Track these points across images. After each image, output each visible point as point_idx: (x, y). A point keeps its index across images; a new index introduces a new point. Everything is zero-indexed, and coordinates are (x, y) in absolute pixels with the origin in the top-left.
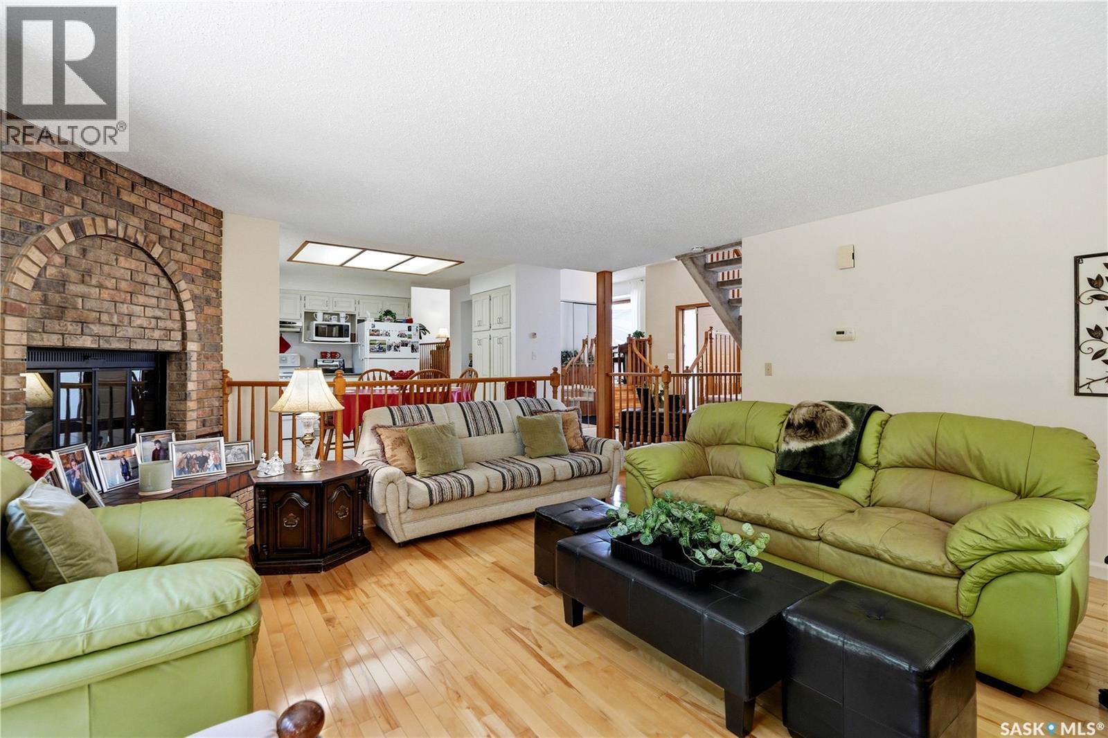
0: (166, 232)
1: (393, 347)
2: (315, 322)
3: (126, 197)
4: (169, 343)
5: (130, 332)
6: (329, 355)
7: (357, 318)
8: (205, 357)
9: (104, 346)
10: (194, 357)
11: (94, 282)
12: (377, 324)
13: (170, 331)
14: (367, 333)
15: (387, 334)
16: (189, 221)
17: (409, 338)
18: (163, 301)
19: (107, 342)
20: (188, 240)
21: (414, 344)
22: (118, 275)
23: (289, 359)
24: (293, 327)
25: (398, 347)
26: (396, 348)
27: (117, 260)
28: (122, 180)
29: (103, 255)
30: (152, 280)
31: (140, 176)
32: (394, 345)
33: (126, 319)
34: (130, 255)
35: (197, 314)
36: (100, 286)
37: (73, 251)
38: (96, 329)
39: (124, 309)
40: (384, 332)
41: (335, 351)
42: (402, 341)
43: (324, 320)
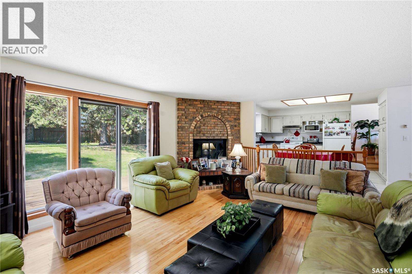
0: (223, 112)
1: (336, 134)
2: (305, 125)
3: (213, 107)
4: (224, 137)
5: (214, 135)
6: (313, 137)
8: (234, 140)
9: (208, 138)
10: (230, 140)
11: (206, 126)
12: (329, 124)
13: (224, 134)
14: (324, 128)
15: (333, 128)
16: (229, 107)
17: (345, 129)
18: (222, 127)
19: (209, 137)
20: (229, 112)
21: (348, 132)
22: (211, 123)
23: (299, 138)
24: (299, 127)
25: (339, 133)
27: (211, 120)
28: (212, 103)
29: (208, 120)
30: (219, 123)
31: (216, 101)
32: (337, 132)
33: (213, 133)
34: (214, 119)
35: (231, 129)
36: (207, 126)
37: (202, 120)
38: (206, 135)
39: (213, 130)
40: (332, 127)
41: (315, 135)
42: (341, 131)
43: (309, 124)
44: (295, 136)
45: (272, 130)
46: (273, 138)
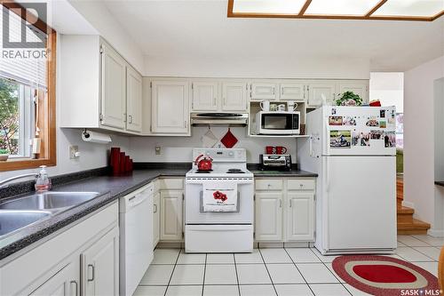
1: (359, 140)
2: (261, 112)
6: (274, 150)
7: (306, 106)
12: (339, 109)
14: (326, 121)
15: (353, 123)
17: (381, 127)
21: (389, 136)
23: (236, 154)
24: (239, 119)
25: (367, 140)
26: (365, 141)
32: (361, 136)
40: (349, 120)
41: (281, 145)
42: (372, 131)
43: (271, 110)
44: (224, 149)
45: (154, 125)
46: (158, 152)
